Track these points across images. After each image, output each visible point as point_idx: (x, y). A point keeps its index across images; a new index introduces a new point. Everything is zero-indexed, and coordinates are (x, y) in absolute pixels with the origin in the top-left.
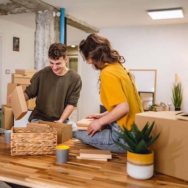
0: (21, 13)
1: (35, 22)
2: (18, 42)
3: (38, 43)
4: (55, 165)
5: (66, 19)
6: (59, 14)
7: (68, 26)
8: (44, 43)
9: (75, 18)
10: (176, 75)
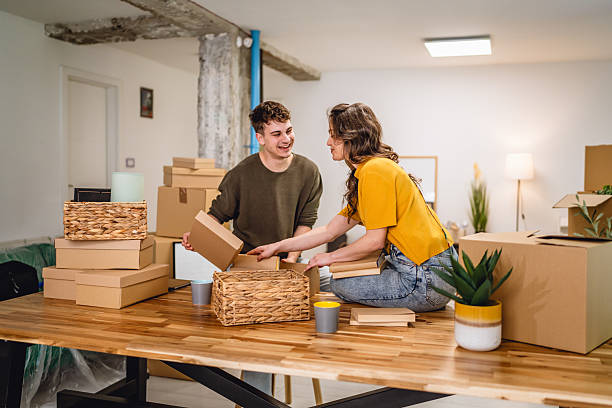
0: (167, 37)
1: (198, 59)
2: (151, 98)
3: (206, 103)
4: (316, 336)
5: (261, 51)
6: (248, 42)
7: (264, 67)
8: (220, 102)
9: (277, 51)
10: (476, 167)
